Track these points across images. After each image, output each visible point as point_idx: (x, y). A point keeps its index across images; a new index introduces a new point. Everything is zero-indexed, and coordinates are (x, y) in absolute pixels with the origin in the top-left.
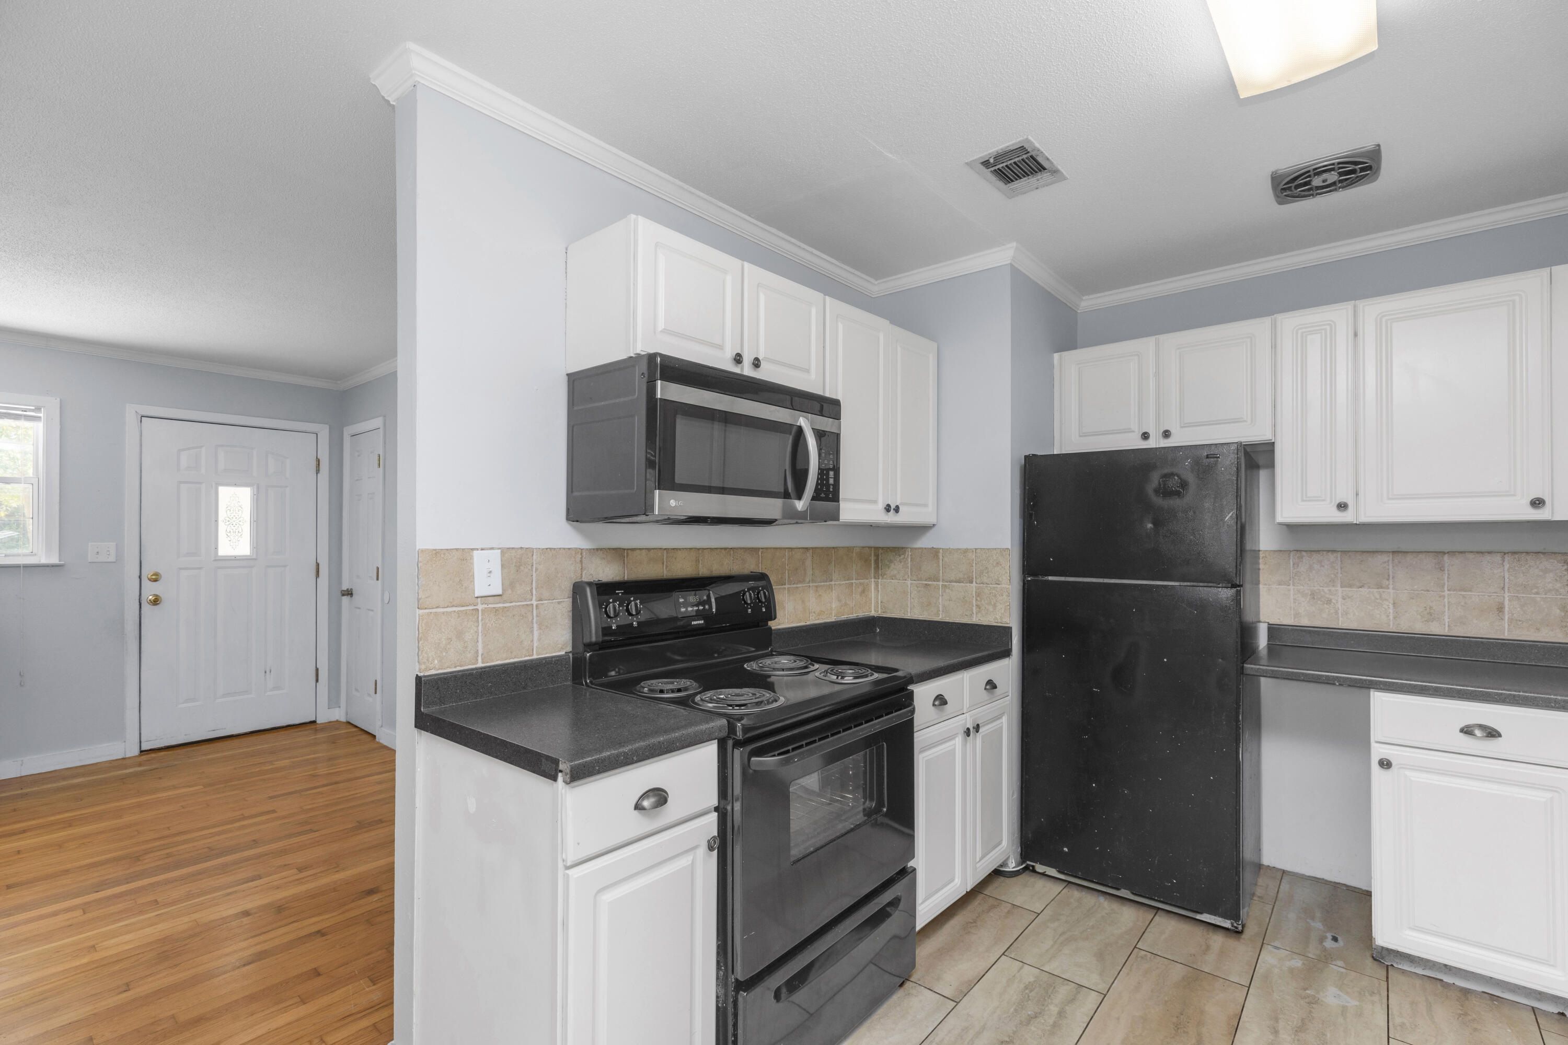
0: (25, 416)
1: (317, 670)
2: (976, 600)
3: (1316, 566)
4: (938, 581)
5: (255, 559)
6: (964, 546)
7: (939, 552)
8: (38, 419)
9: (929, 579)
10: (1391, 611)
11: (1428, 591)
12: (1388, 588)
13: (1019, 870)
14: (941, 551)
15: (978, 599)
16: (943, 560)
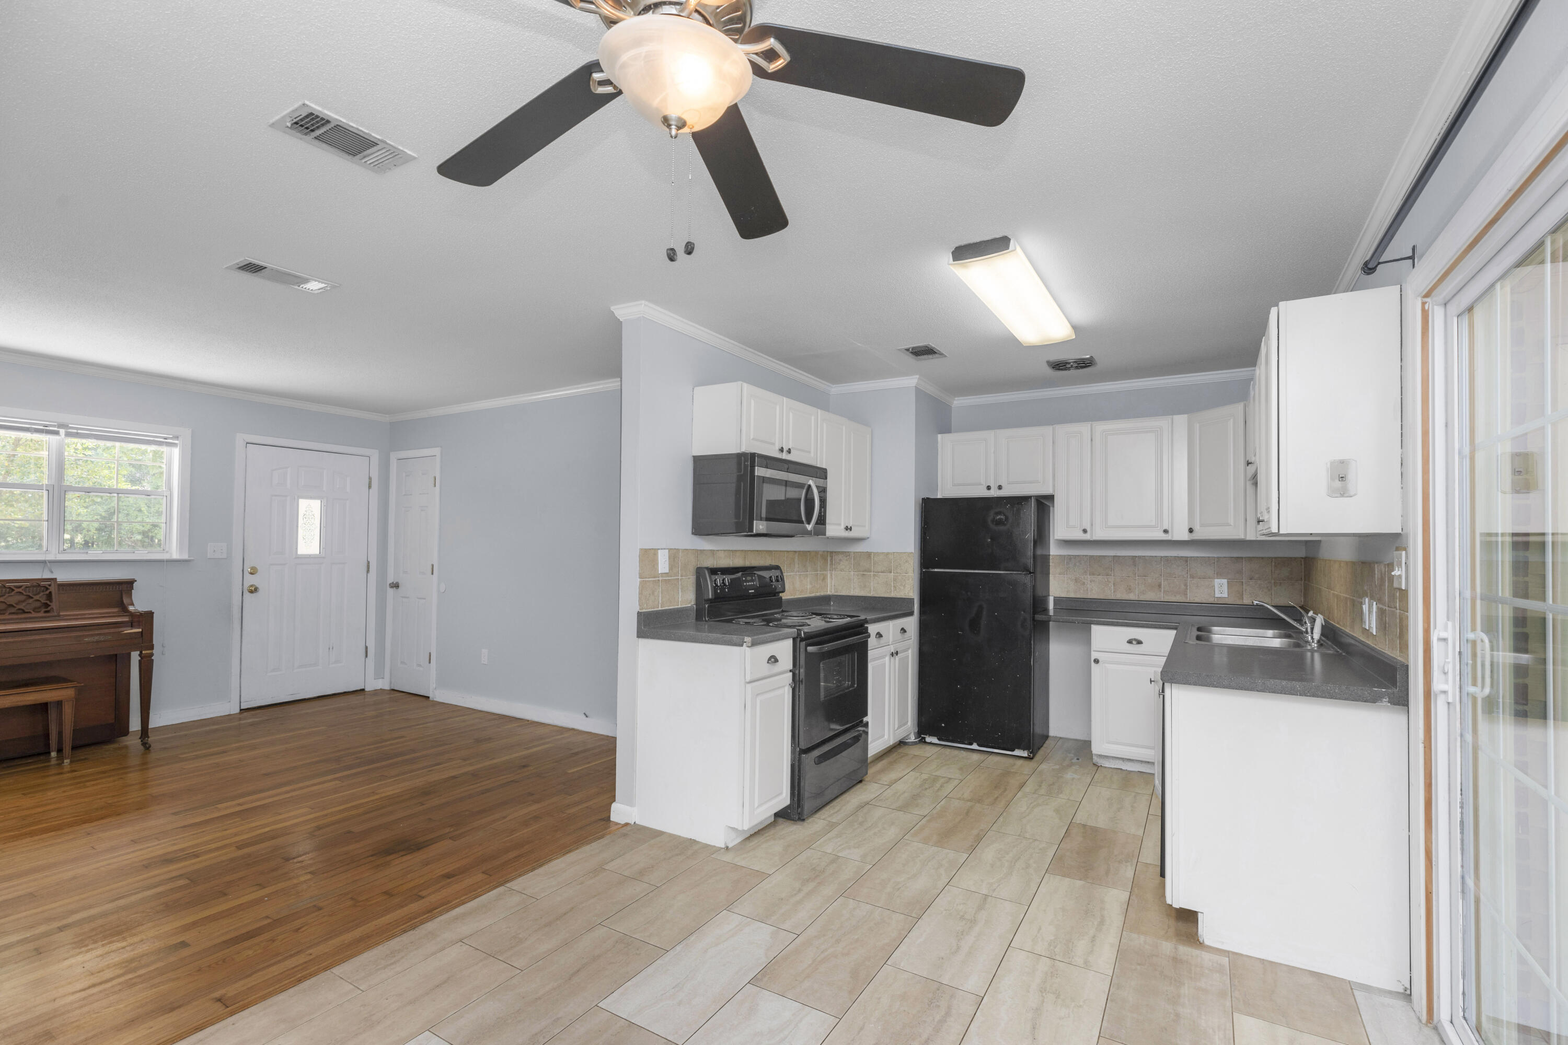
0: (166, 442)
1: (366, 648)
3: (1078, 564)
4: (870, 572)
5: (324, 558)
6: (885, 551)
7: (871, 554)
8: (174, 445)
9: (865, 571)
10: (1112, 588)
11: (1129, 577)
12: (1111, 575)
13: (916, 742)
14: (873, 554)
15: (895, 582)
16: (873, 560)
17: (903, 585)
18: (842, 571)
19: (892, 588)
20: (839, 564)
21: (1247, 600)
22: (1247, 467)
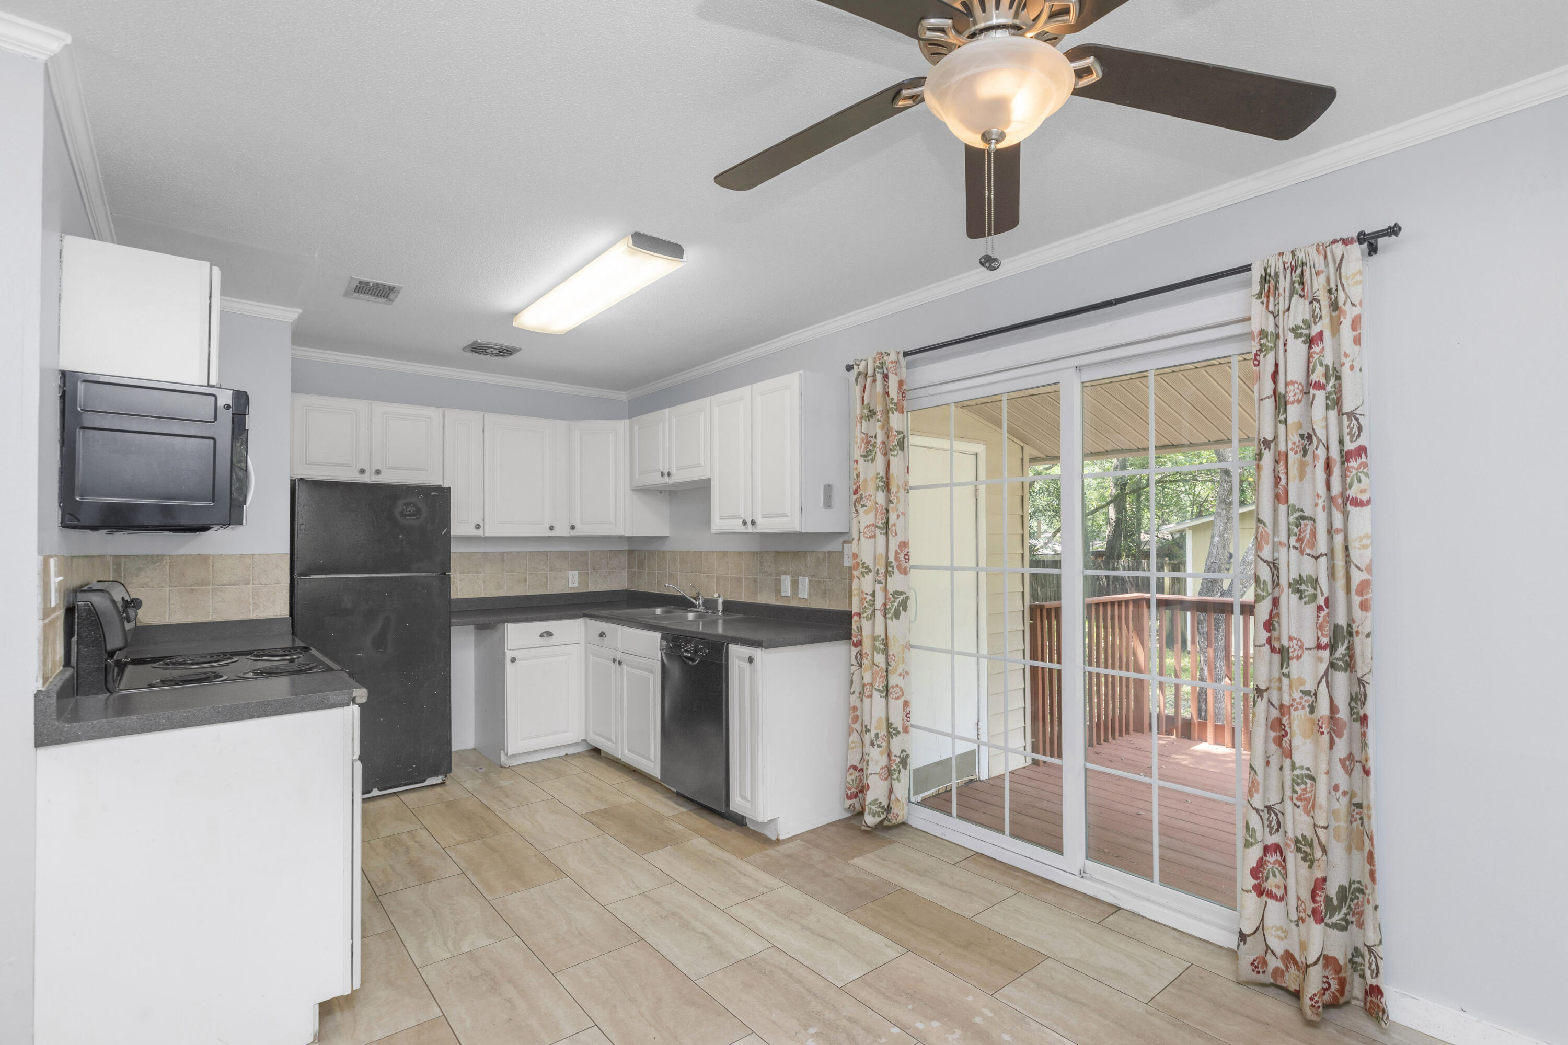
2: (253, 598)
4: (208, 585)
9: (195, 584)
11: (498, 573)
12: (481, 573)
15: (256, 597)
16: (213, 566)
17: (272, 600)
18: (143, 587)
19: (251, 606)
20: (137, 576)
21: (591, 588)
22: (637, 475)
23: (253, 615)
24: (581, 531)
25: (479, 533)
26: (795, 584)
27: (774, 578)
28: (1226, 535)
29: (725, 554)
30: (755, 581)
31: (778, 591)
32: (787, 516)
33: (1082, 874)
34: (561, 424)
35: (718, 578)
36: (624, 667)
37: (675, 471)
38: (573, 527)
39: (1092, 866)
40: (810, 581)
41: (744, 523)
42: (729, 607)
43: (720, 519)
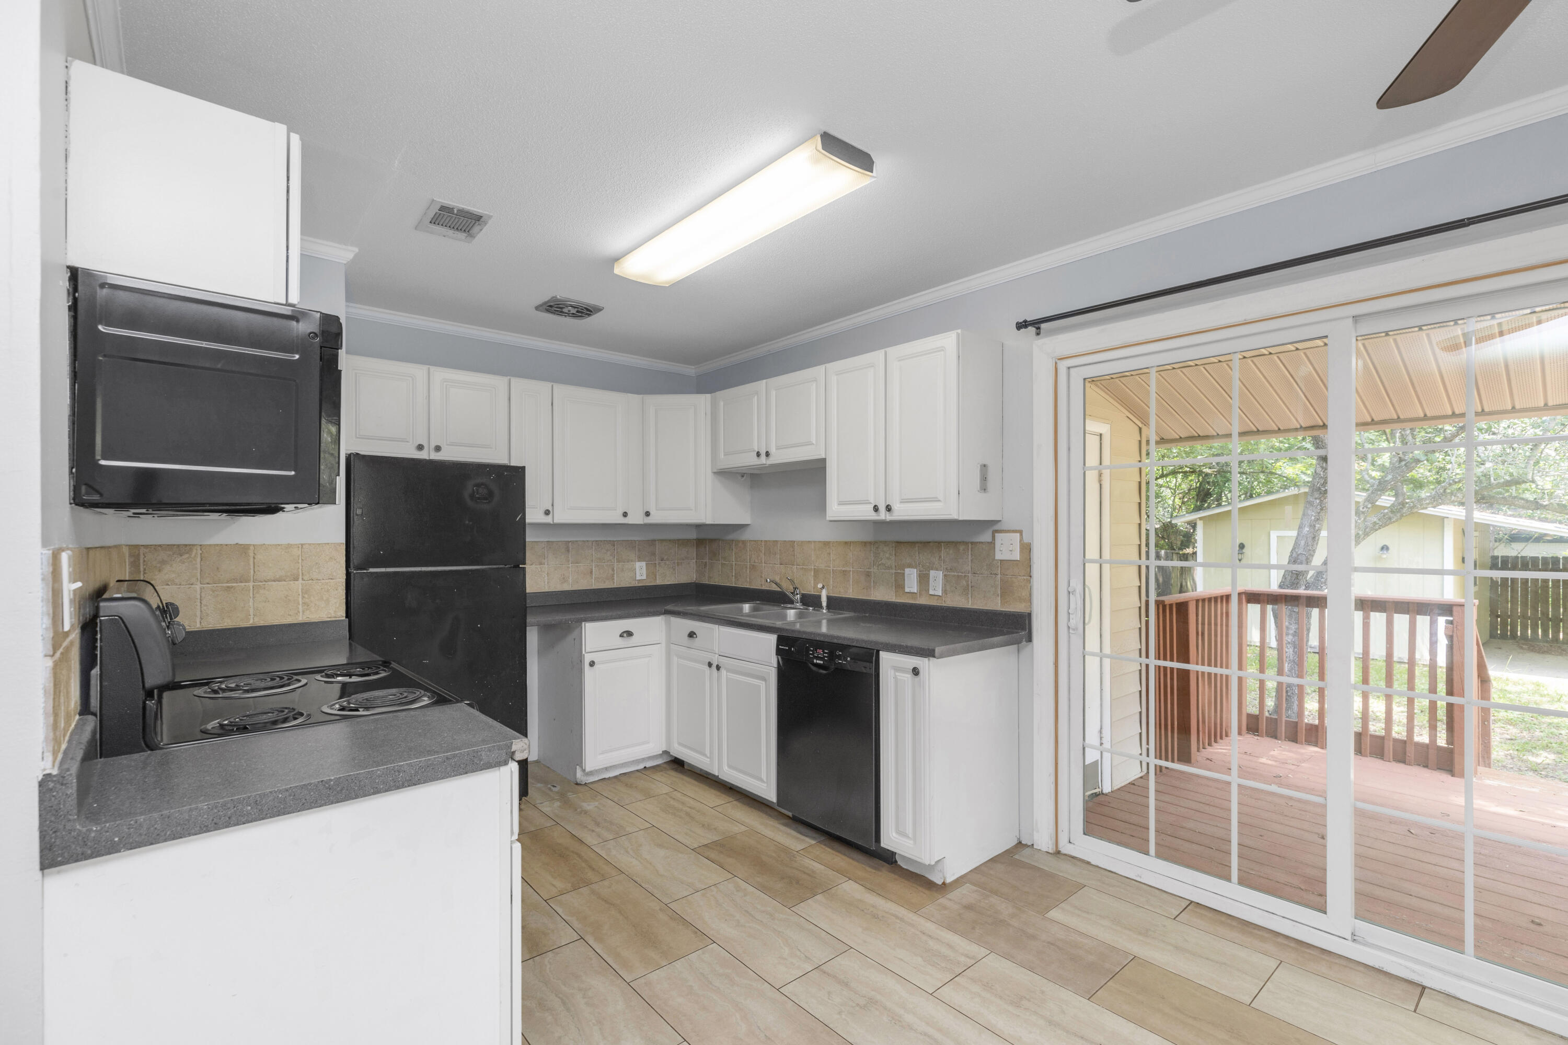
2: (303, 597)
4: (247, 581)
10: (546, 578)
15: (306, 596)
16: (254, 558)
17: (325, 598)
18: (168, 585)
19: (300, 607)
20: (160, 571)
21: (659, 582)
22: (722, 456)
23: (301, 619)
24: (656, 518)
25: (548, 520)
26: (924, 579)
27: (894, 571)
28: (1317, 526)
29: (826, 544)
30: (868, 575)
31: (899, 585)
32: (939, 501)
33: (1354, 938)
34: (634, 399)
35: (817, 571)
36: (723, 671)
37: (774, 450)
38: (648, 514)
39: (1363, 927)
40: (945, 576)
41: (876, 509)
42: (835, 604)
43: (839, 504)
